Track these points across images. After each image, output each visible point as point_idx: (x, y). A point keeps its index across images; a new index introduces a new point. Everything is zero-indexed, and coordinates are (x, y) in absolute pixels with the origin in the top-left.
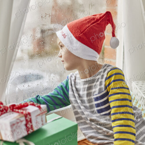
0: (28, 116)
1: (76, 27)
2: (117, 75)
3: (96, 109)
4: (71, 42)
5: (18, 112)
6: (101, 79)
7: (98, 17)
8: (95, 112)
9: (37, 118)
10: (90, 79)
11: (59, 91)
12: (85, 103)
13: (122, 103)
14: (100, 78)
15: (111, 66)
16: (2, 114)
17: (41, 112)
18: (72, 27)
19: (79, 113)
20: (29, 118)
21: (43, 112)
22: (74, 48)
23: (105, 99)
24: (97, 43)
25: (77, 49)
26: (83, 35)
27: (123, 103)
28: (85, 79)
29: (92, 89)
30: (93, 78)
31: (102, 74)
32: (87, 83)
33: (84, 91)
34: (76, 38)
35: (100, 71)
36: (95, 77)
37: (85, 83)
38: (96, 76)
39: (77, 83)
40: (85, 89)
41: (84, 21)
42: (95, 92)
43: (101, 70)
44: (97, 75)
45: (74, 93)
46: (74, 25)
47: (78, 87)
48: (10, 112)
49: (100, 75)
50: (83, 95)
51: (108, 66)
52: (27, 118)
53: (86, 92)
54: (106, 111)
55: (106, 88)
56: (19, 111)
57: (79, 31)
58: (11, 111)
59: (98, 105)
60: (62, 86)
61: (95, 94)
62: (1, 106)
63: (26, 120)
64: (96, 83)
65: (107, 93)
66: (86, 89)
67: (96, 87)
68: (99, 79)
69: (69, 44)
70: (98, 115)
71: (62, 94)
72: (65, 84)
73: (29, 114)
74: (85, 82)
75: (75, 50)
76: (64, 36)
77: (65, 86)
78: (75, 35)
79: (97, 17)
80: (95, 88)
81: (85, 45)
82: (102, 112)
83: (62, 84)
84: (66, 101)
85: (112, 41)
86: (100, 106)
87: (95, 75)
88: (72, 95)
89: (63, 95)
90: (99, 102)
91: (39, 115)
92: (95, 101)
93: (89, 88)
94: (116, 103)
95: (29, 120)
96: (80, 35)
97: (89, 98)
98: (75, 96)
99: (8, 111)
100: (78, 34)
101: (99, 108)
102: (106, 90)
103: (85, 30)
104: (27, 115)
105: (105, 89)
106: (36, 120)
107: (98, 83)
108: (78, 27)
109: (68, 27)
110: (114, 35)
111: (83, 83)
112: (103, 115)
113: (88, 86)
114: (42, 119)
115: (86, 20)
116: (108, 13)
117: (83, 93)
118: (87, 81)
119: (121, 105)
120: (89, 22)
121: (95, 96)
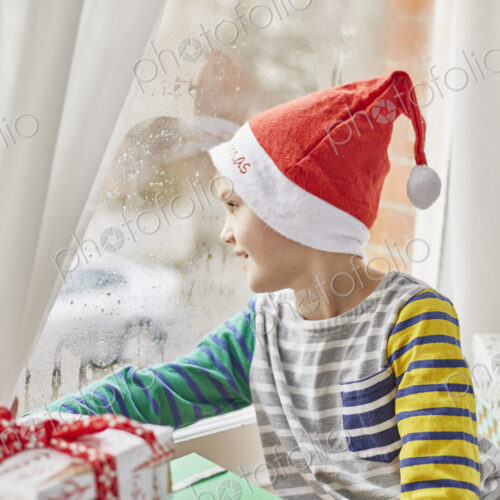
0: (107, 469)
1: (284, 132)
2: (433, 321)
3: (343, 434)
4: (268, 189)
5: (68, 451)
6: (374, 326)
7: (363, 93)
8: (338, 443)
9: (137, 477)
10: (333, 325)
11: (216, 355)
12: (305, 408)
13: (445, 426)
14: (371, 324)
15: (416, 283)
16: (6, 456)
17: (155, 456)
18: (271, 131)
19: (281, 440)
20: (108, 476)
21: (160, 452)
22: (279, 210)
23: (382, 401)
24: (362, 190)
25: (288, 213)
26: (309, 161)
27: (450, 423)
28: (317, 322)
29: (339, 360)
30: (346, 320)
31: (379, 308)
32: (322, 337)
33: (310, 363)
34: (286, 171)
35: (373, 295)
36: (353, 317)
37: (313, 337)
38: (356, 314)
39: (287, 333)
40: (312, 357)
41: (312, 109)
42: (347, 371)
43: (379, 292)
44: (360, 311)
45: (270, 364)
46: (277, 125)
47: (287, 345)
48: (36, 447)
49: (373, 311)
50: (304, 377)
51: (402, 283)
52: (103, 478)
53: (314, 370)
54: (380, 446)
55: (388, 362)
56: (73, 446)
57: (297, 148)
58: (41, 444)
59: (353, 422)
60: (226, 336)
61: (346, 380)
62: (5, 423)
63: (99, 485)
64: (355, 341)
65: (392, 382)
66: (316, 359)
67: (353, 354)
68: (365, 325)
69: (261, 194)
70: (350, 455)
71: (226, 364)
72: (239, 328)
73: (111, 461)
74: (315, 331)
75: (281, 217)
76: (242, 165)
77: (238, 336)
78: (280, 163)
79: (357, 92)
80: (352, 359)
81: (319, 197)
82: (365, 448)
83: (228, 327)
84: (236, 389)
85: (414, 183)
86: (361, 426)
87: (353, 310)
88: (263, 373)
89: (230, 370)
90: (359, 410)
91: (146, 464)
92: (344, 405)
93: (329, 356)
94: (422, 421)
95: (108, 484)
96: (298, 160)
97: (322, 391)
98: (272, 376)
99: (30, 445)
100: (294, 156)
101: (356, 433)
102: (389, 369)
103: (318, 141)
104: (102, 464)
105: (385, 367)
106: (135, 485)
107: (363, 341)
108: (291, 130)
109: (255, 130)
110: (420, 159)
111: (307, 334)
112: (367, 459)
113: (325, 346)
114: (155, 479)
115: (319, 104)
116: (401, 78)
117: (306, 371)
118: (322, 330)
119: (440, 430)
120: (329, 112)
121: (347, 389)
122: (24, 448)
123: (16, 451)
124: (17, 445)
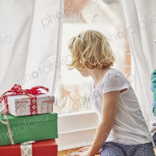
5: (29, 95)
52: (33, 101)
114: (48, 106)
122: (22, 94)
123: (20, 95)
124: (20, 93)
